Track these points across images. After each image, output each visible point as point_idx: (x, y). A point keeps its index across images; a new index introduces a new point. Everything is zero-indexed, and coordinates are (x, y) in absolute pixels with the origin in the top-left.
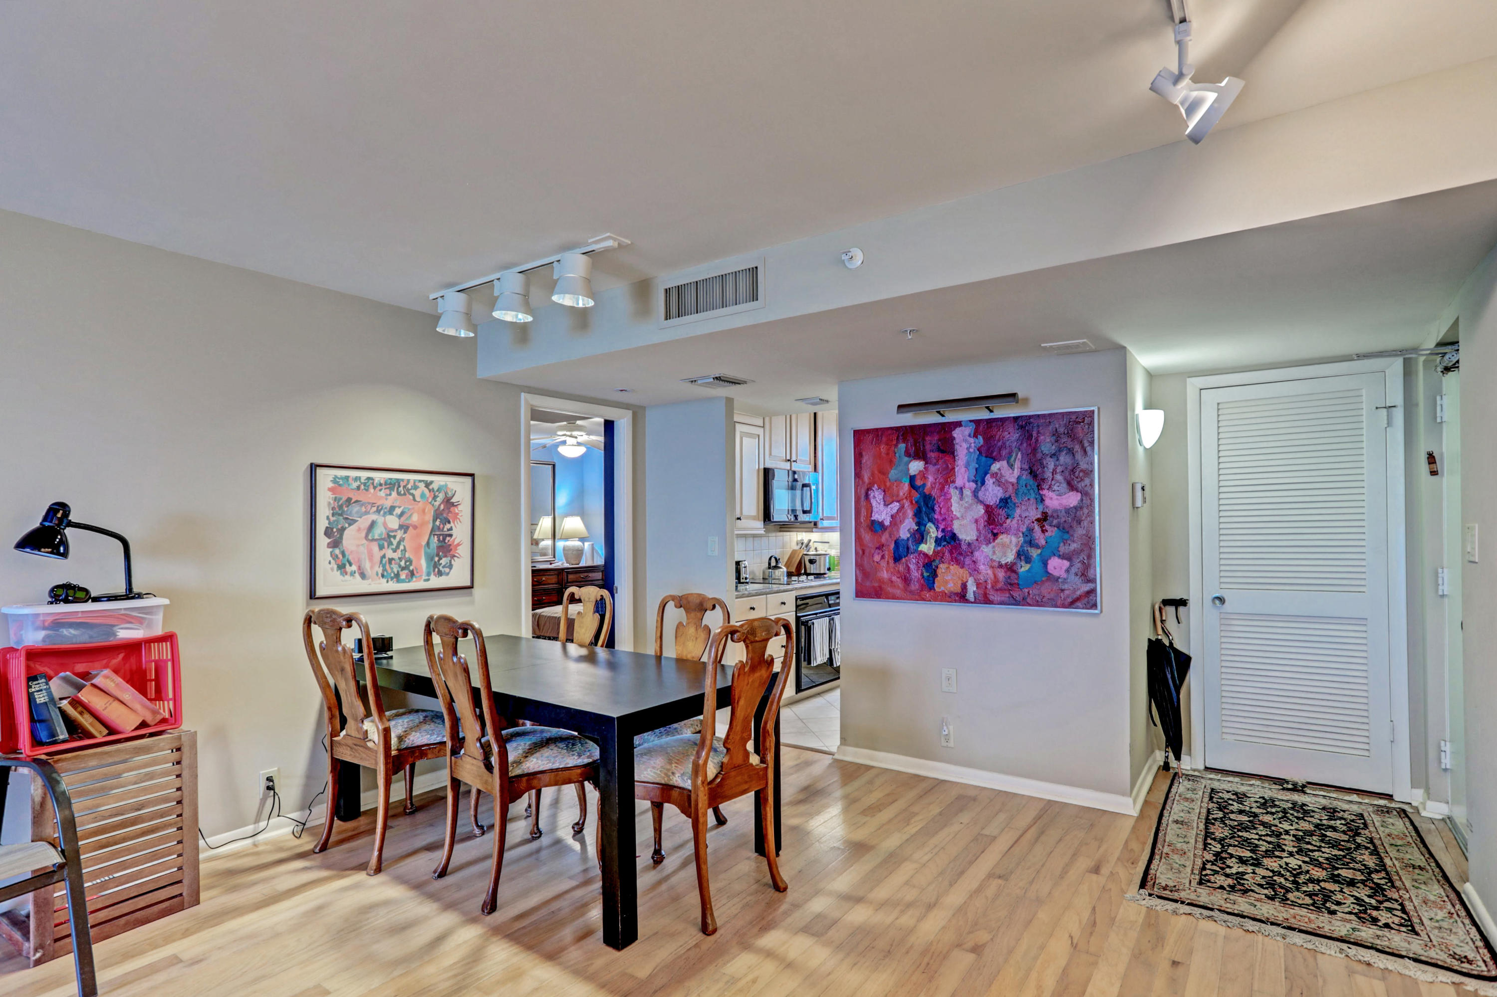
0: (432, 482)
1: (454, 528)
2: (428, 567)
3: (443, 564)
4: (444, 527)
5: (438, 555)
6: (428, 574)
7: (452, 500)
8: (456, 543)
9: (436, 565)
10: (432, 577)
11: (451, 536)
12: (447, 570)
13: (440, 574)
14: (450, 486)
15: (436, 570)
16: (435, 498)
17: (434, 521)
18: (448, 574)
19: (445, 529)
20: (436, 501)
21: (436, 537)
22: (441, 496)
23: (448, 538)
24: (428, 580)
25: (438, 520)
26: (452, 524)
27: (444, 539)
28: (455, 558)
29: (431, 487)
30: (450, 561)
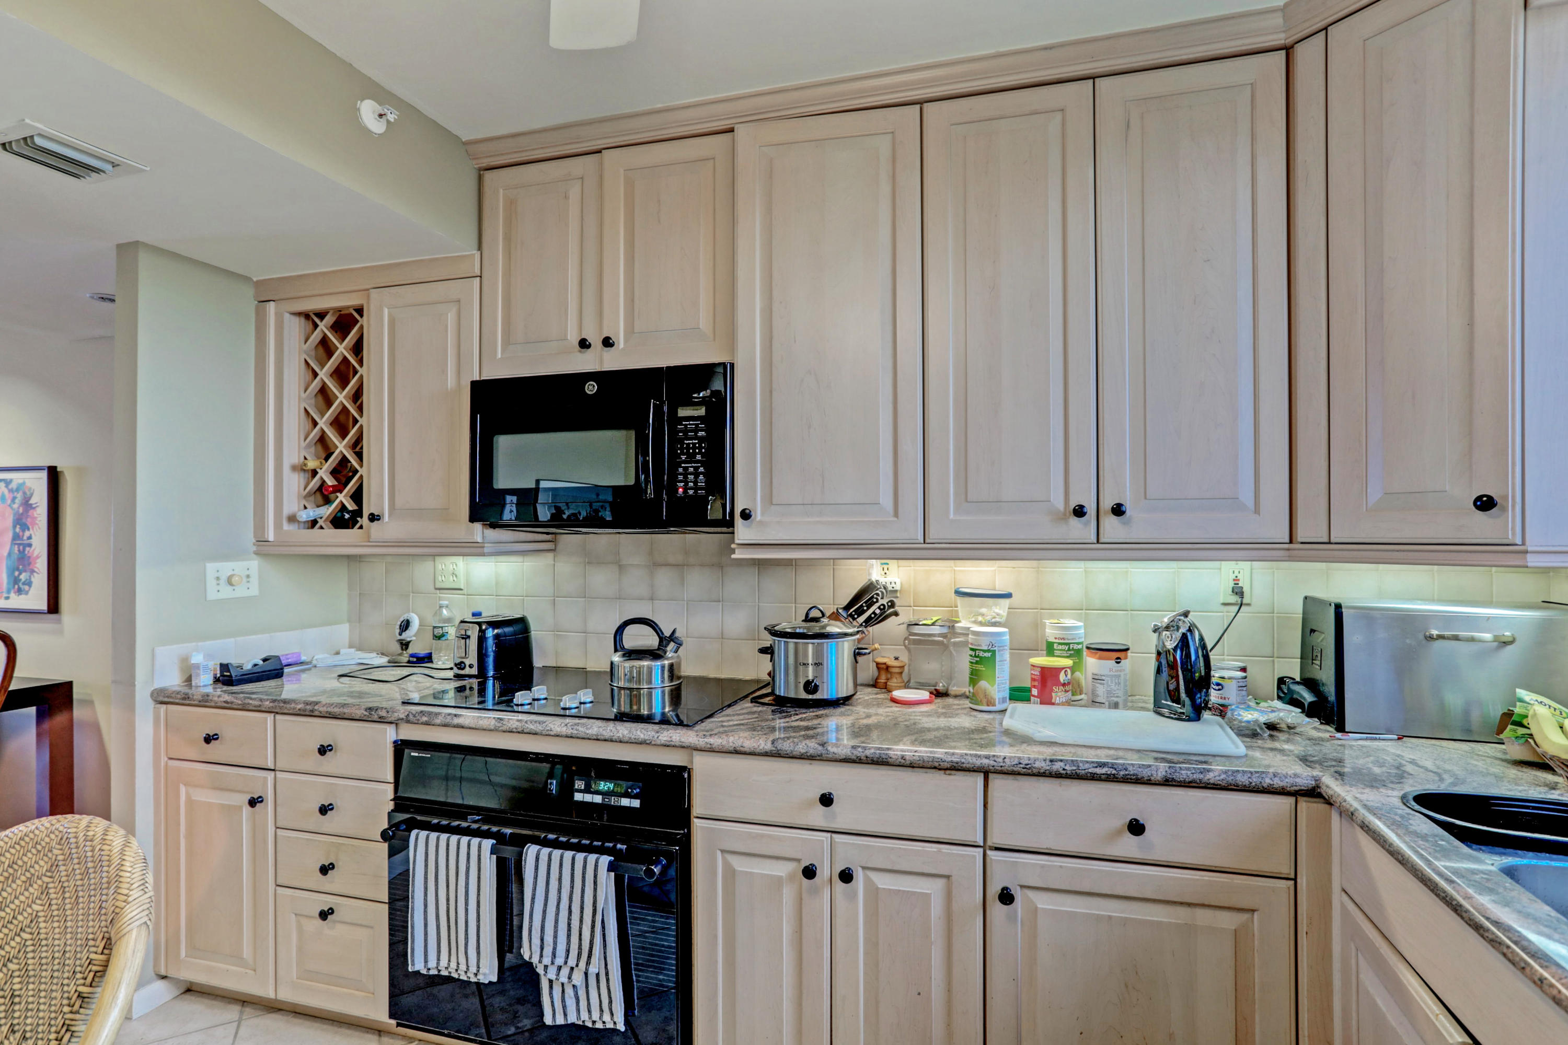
0: (11, 481)
1: (33, 536)
2: (8, 583)
3: (23, 580)
4: (23, 535)
5: (18, 569)
6: (9, 592)
7: (31, 502)
8: (35, 555)
9: (16, 581)
10: (12, 595)
11: (30, 545)
12: (26, 588)
13: (20, 591)
14: (28, 484)
15: (16, 587)
16: (14, 499)
17: (14, 527)
18: (27, 593)
19: (25, 538)
20: (14, 503)
21: (16, 546)
22: (19, 496)
23: (27, 549)
24: (7, 598)
25: (18, 526)
26: (31, 531)
27: (24, 550)
28: (35, 574)
29: (10, 487)
30: (30, 577)
